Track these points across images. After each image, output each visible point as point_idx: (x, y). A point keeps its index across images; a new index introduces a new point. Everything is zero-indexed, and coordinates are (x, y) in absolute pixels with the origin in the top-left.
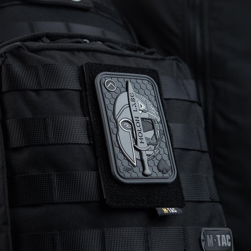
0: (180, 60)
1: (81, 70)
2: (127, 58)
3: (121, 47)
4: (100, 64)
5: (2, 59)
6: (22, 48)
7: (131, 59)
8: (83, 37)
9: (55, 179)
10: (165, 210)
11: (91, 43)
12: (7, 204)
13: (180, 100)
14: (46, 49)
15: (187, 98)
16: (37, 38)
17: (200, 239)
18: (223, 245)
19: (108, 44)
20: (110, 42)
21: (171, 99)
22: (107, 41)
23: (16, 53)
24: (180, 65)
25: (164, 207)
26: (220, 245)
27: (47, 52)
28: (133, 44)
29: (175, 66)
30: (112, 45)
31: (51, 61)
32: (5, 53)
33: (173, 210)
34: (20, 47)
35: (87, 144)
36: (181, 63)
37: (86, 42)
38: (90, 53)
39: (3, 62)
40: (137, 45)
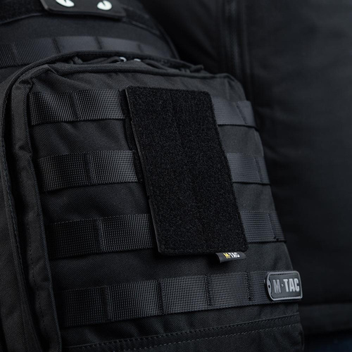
0: (233, 78)
1: (123, 95)
2: (172, 78)
3: (163, 65)
4: (144, 88)
5: (29, 86)
6: (52, 71)
7: (177, 79)
8: (119, 54)
9: (101, 225)
10: (227, 255)
11: (129, 62)
12: (47, 257)
13: (236, 125)
14: (79, 72)
15: (243, 123)
16: (67, 59)
17: (266, 284)
18: (291, 290)
19: (148, 61)
20: (150, 59)
21: (226, 125)
22: (146, 59)
23: (45, 78)
24: (233, 83)
25: (225, 252)
26: (287, 290)
27: (81, 76)
28: (174, 60)
29: (227, 85)
30: (152, 62)
31: (87, 87)
32: (31, 78)
33: (235, 255)
34: (48, 70)
35: (136, 182)
36: (233, 80)
37: (123, 60)
38: (130, 74)
39: (31, 89)
40: (178, 61)
